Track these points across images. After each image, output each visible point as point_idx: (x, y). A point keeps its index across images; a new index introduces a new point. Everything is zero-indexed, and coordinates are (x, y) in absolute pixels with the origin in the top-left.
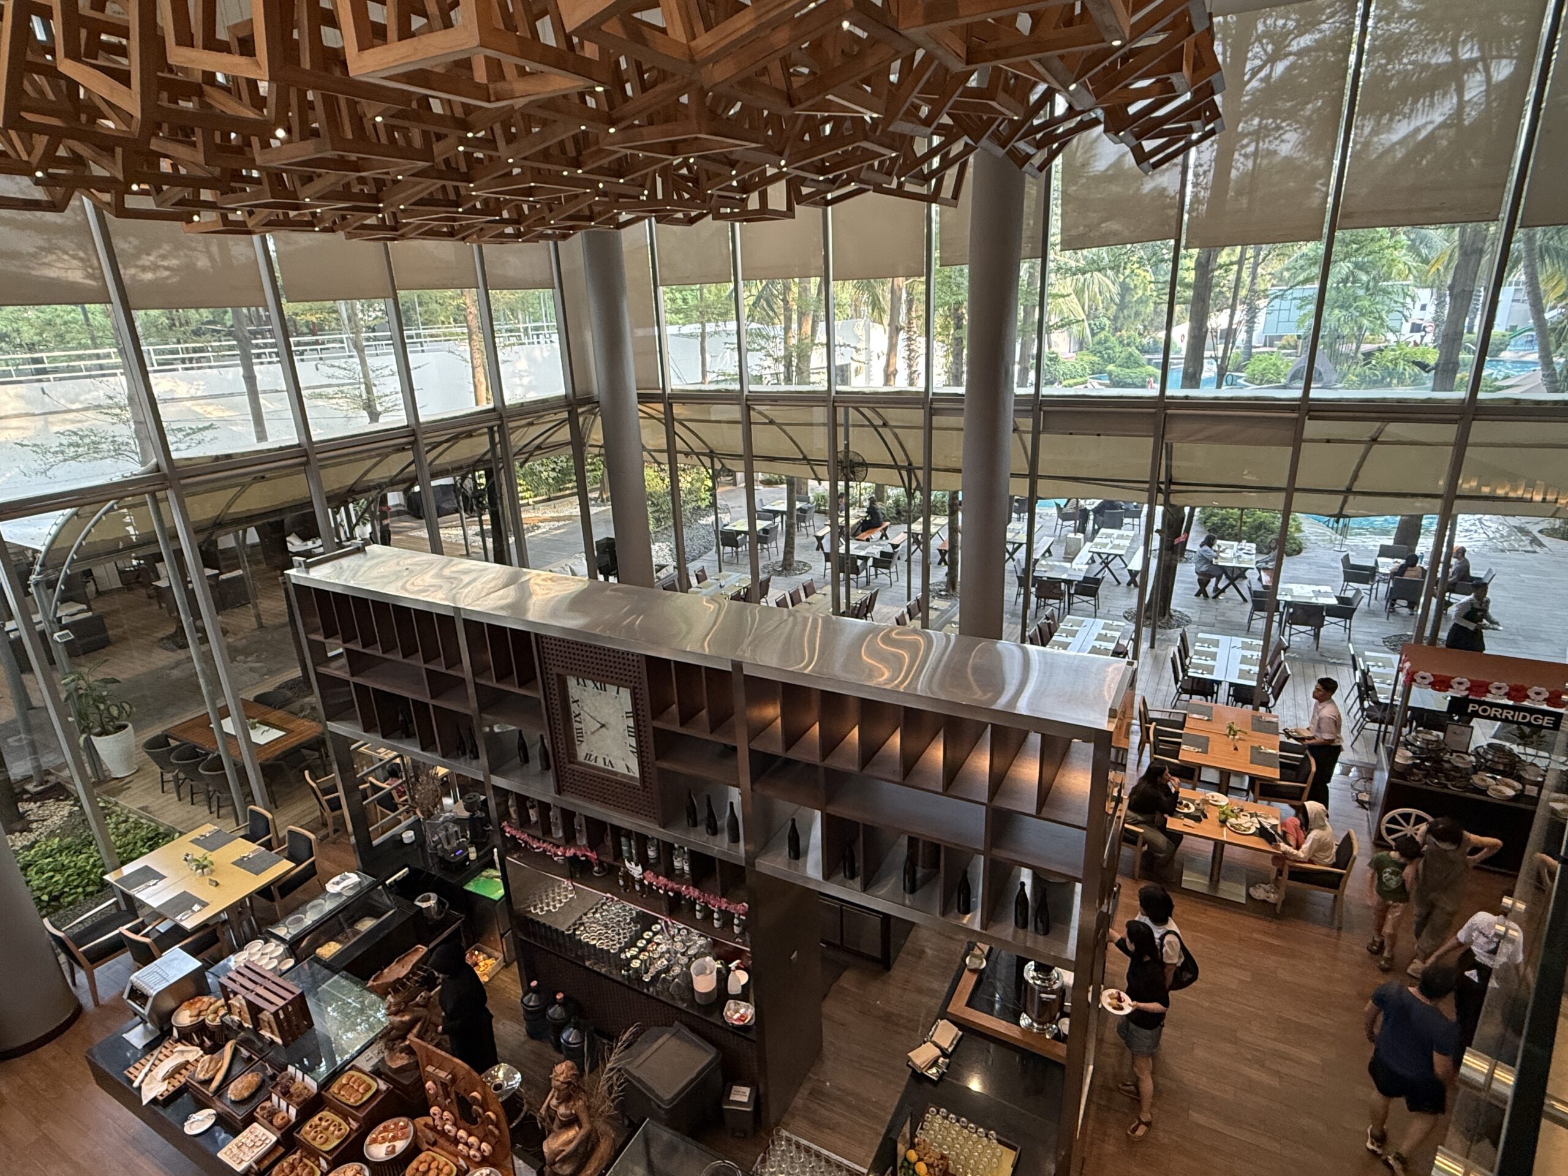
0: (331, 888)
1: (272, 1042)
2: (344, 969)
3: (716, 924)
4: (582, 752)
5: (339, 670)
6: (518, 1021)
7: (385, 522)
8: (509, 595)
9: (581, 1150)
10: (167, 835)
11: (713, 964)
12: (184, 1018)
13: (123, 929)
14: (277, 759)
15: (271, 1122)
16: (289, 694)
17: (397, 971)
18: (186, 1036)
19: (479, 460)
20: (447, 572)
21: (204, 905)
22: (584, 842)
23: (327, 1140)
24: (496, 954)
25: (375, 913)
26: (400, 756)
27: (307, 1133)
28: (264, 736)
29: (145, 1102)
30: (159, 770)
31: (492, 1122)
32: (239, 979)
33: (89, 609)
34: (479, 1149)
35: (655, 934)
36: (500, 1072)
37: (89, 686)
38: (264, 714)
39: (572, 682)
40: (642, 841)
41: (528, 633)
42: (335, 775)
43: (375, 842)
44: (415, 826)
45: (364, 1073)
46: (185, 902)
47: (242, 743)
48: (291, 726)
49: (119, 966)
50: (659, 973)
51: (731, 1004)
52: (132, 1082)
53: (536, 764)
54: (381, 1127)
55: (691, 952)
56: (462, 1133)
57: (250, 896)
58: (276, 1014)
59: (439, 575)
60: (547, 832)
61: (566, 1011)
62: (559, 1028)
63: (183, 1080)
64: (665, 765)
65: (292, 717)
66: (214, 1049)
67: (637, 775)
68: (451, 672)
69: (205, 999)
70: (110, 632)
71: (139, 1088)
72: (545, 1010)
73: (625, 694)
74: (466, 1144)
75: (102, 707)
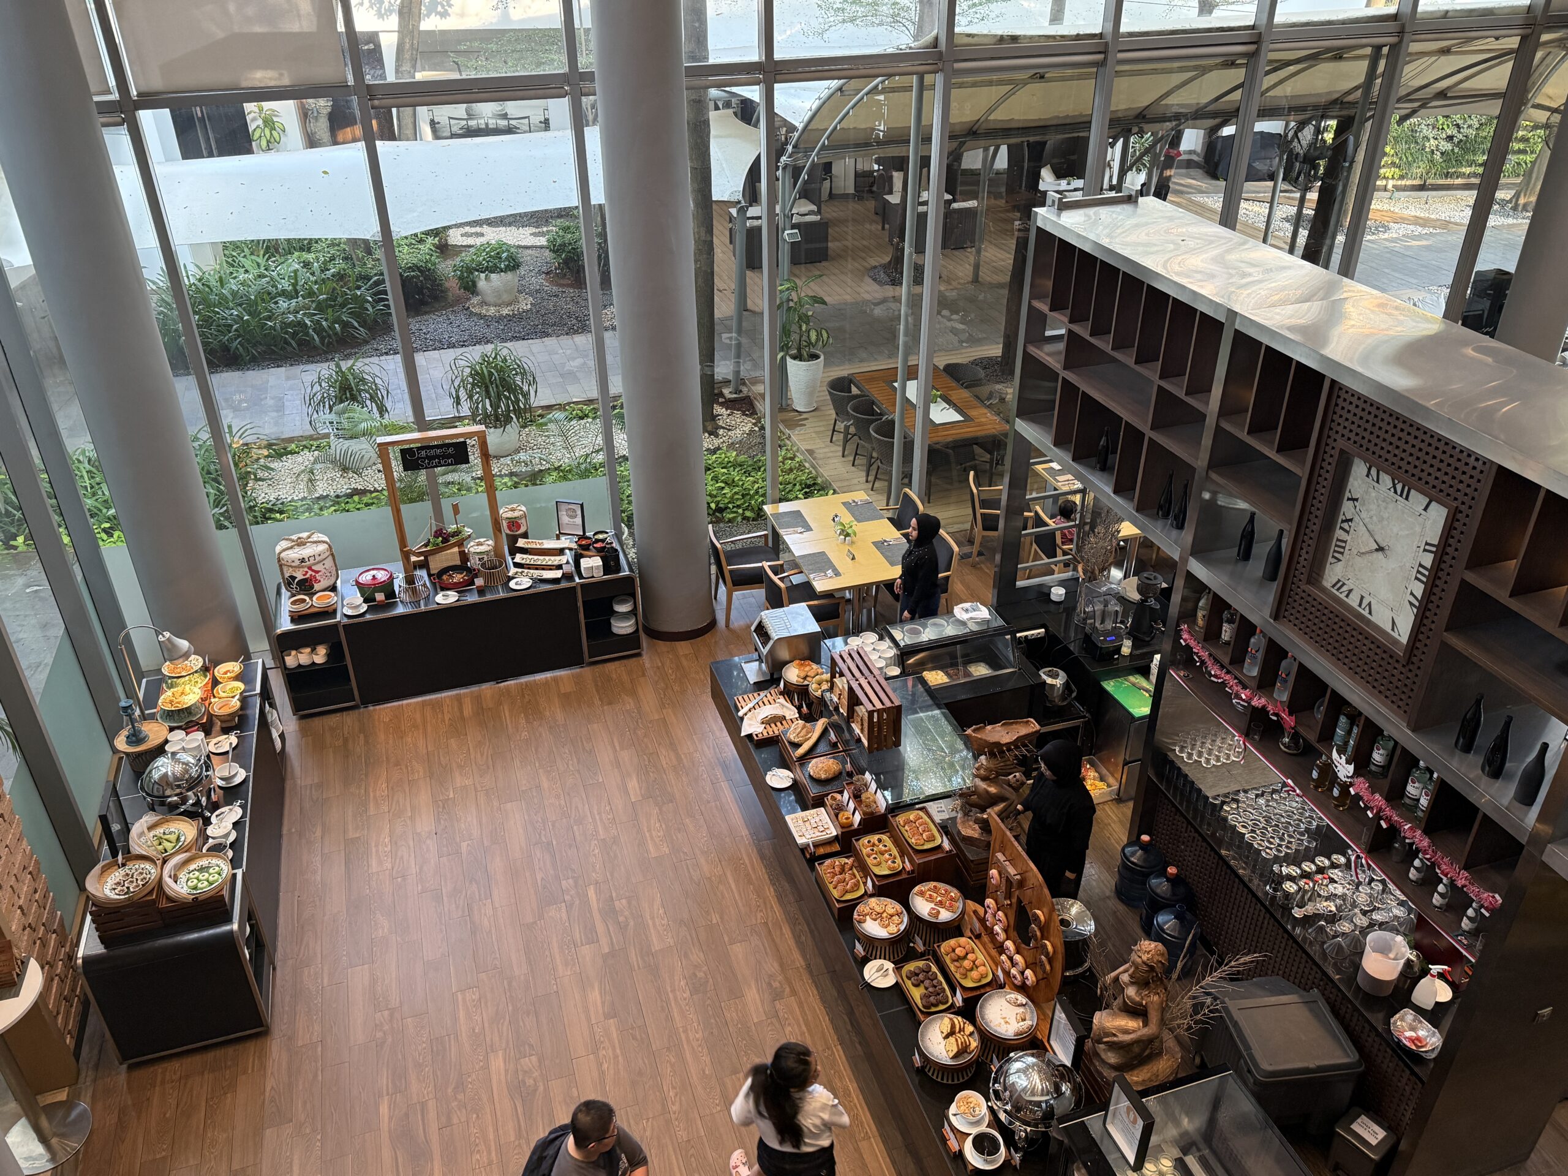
0: (959, 611)
1: (859, 740)
2: (948, 706)
3: (1437, 900)
4: (1333, 573)
5: (1051, 356)
6: (1109, 869)
7: (1167, 173)
8: (1307, 313)
9: (1136, 1049)
10: (823, 489)
11: (1402, 950)
12: (792, 674)
13: (766, 565)
14: (947, 445)
15: (837, 816)
16: (982, 373)
17: (1000, 734)
18: (789, 692)
19: (1335, 102)
20: (1232, 257)
21: (837, 574)
22: (1285, 697)
23: (879, 864)
24: (1111, 780)
25: (994, 662)
26: (1083, 492)
27: (864, 844)
28: (942, 414)
29: (743, 734)
30: (834, 416)
31: (1047, 955)
32: (849, 661)
33: (819, 212)
34: (1022, 973)
35: (1334, 866)
36: (1075, 909)
37: (800, 298)
38: (952, 389)
39: (1359, 469)
40: (1372, 733)
41: (1323, 376)
42: (1002, 488)
43: (1020, 584)
44: (1071, 585)
45: (933, 821)
46: (821, 562)
47: (919, 414)
48: (973, 413)
49: (752, 600)
50: (1317, 917)
51: (1409, 1015)
52: (738, 710)
53: (1257, 566)
54: (932, 884)
55: (1377, 916)
56: (1009, 944)
57: (878, 584)
58: (871, 714)
59: (1219, 260)
60: (1238, 659)
61: (1174, 894)
62: (1157, 905)
63: (777, 733)
64: (1456, 641)
65: (976, 402)
66: (809, 718)
67: (1404, 639)
68: (1189, 400)
69: (815, 666)
70: (830, 244)
71: (742, 719)
72: (1146, 876)
73: (1438, 515)
74: (1011, 959)
75: (804, 328)
